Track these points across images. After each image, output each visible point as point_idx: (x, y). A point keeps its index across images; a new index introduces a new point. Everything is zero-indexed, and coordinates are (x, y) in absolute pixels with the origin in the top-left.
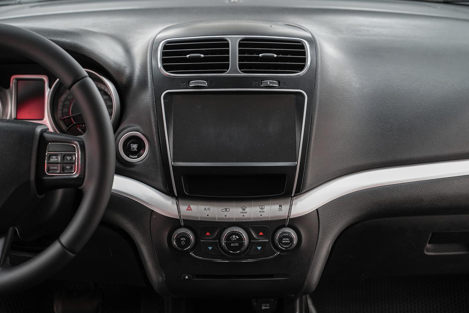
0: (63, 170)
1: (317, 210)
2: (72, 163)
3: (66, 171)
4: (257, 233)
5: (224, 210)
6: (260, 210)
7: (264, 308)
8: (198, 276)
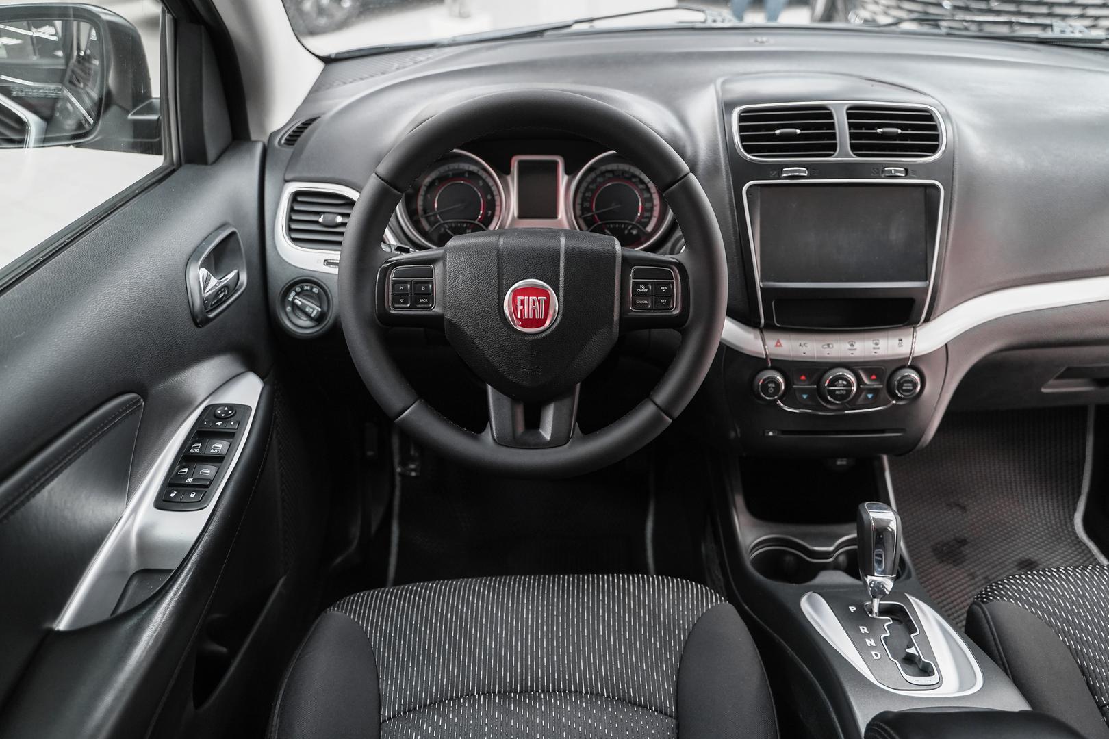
0: (656, 305)
1: (946, 345)
2: (669, 295)
3: (659, 307)
4: (869, 376)
5: (826, 346)
6: (874, 346)
7: (839, 463)
8: (784, 432)
